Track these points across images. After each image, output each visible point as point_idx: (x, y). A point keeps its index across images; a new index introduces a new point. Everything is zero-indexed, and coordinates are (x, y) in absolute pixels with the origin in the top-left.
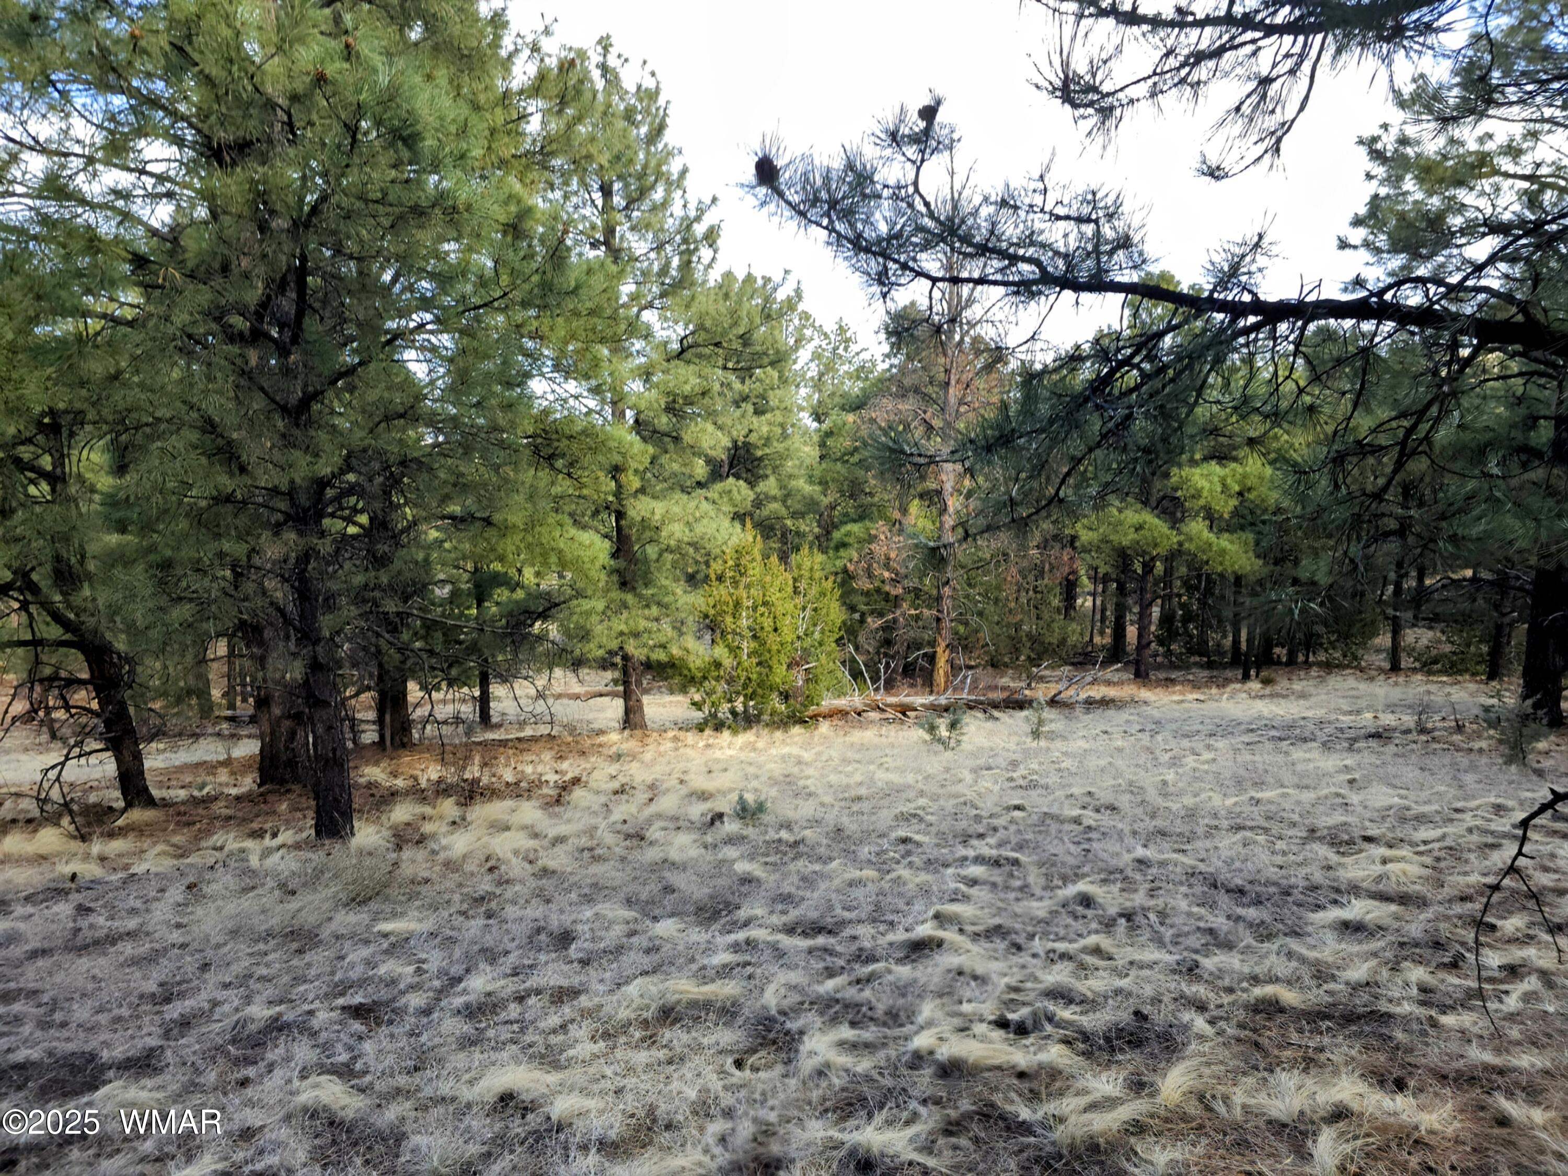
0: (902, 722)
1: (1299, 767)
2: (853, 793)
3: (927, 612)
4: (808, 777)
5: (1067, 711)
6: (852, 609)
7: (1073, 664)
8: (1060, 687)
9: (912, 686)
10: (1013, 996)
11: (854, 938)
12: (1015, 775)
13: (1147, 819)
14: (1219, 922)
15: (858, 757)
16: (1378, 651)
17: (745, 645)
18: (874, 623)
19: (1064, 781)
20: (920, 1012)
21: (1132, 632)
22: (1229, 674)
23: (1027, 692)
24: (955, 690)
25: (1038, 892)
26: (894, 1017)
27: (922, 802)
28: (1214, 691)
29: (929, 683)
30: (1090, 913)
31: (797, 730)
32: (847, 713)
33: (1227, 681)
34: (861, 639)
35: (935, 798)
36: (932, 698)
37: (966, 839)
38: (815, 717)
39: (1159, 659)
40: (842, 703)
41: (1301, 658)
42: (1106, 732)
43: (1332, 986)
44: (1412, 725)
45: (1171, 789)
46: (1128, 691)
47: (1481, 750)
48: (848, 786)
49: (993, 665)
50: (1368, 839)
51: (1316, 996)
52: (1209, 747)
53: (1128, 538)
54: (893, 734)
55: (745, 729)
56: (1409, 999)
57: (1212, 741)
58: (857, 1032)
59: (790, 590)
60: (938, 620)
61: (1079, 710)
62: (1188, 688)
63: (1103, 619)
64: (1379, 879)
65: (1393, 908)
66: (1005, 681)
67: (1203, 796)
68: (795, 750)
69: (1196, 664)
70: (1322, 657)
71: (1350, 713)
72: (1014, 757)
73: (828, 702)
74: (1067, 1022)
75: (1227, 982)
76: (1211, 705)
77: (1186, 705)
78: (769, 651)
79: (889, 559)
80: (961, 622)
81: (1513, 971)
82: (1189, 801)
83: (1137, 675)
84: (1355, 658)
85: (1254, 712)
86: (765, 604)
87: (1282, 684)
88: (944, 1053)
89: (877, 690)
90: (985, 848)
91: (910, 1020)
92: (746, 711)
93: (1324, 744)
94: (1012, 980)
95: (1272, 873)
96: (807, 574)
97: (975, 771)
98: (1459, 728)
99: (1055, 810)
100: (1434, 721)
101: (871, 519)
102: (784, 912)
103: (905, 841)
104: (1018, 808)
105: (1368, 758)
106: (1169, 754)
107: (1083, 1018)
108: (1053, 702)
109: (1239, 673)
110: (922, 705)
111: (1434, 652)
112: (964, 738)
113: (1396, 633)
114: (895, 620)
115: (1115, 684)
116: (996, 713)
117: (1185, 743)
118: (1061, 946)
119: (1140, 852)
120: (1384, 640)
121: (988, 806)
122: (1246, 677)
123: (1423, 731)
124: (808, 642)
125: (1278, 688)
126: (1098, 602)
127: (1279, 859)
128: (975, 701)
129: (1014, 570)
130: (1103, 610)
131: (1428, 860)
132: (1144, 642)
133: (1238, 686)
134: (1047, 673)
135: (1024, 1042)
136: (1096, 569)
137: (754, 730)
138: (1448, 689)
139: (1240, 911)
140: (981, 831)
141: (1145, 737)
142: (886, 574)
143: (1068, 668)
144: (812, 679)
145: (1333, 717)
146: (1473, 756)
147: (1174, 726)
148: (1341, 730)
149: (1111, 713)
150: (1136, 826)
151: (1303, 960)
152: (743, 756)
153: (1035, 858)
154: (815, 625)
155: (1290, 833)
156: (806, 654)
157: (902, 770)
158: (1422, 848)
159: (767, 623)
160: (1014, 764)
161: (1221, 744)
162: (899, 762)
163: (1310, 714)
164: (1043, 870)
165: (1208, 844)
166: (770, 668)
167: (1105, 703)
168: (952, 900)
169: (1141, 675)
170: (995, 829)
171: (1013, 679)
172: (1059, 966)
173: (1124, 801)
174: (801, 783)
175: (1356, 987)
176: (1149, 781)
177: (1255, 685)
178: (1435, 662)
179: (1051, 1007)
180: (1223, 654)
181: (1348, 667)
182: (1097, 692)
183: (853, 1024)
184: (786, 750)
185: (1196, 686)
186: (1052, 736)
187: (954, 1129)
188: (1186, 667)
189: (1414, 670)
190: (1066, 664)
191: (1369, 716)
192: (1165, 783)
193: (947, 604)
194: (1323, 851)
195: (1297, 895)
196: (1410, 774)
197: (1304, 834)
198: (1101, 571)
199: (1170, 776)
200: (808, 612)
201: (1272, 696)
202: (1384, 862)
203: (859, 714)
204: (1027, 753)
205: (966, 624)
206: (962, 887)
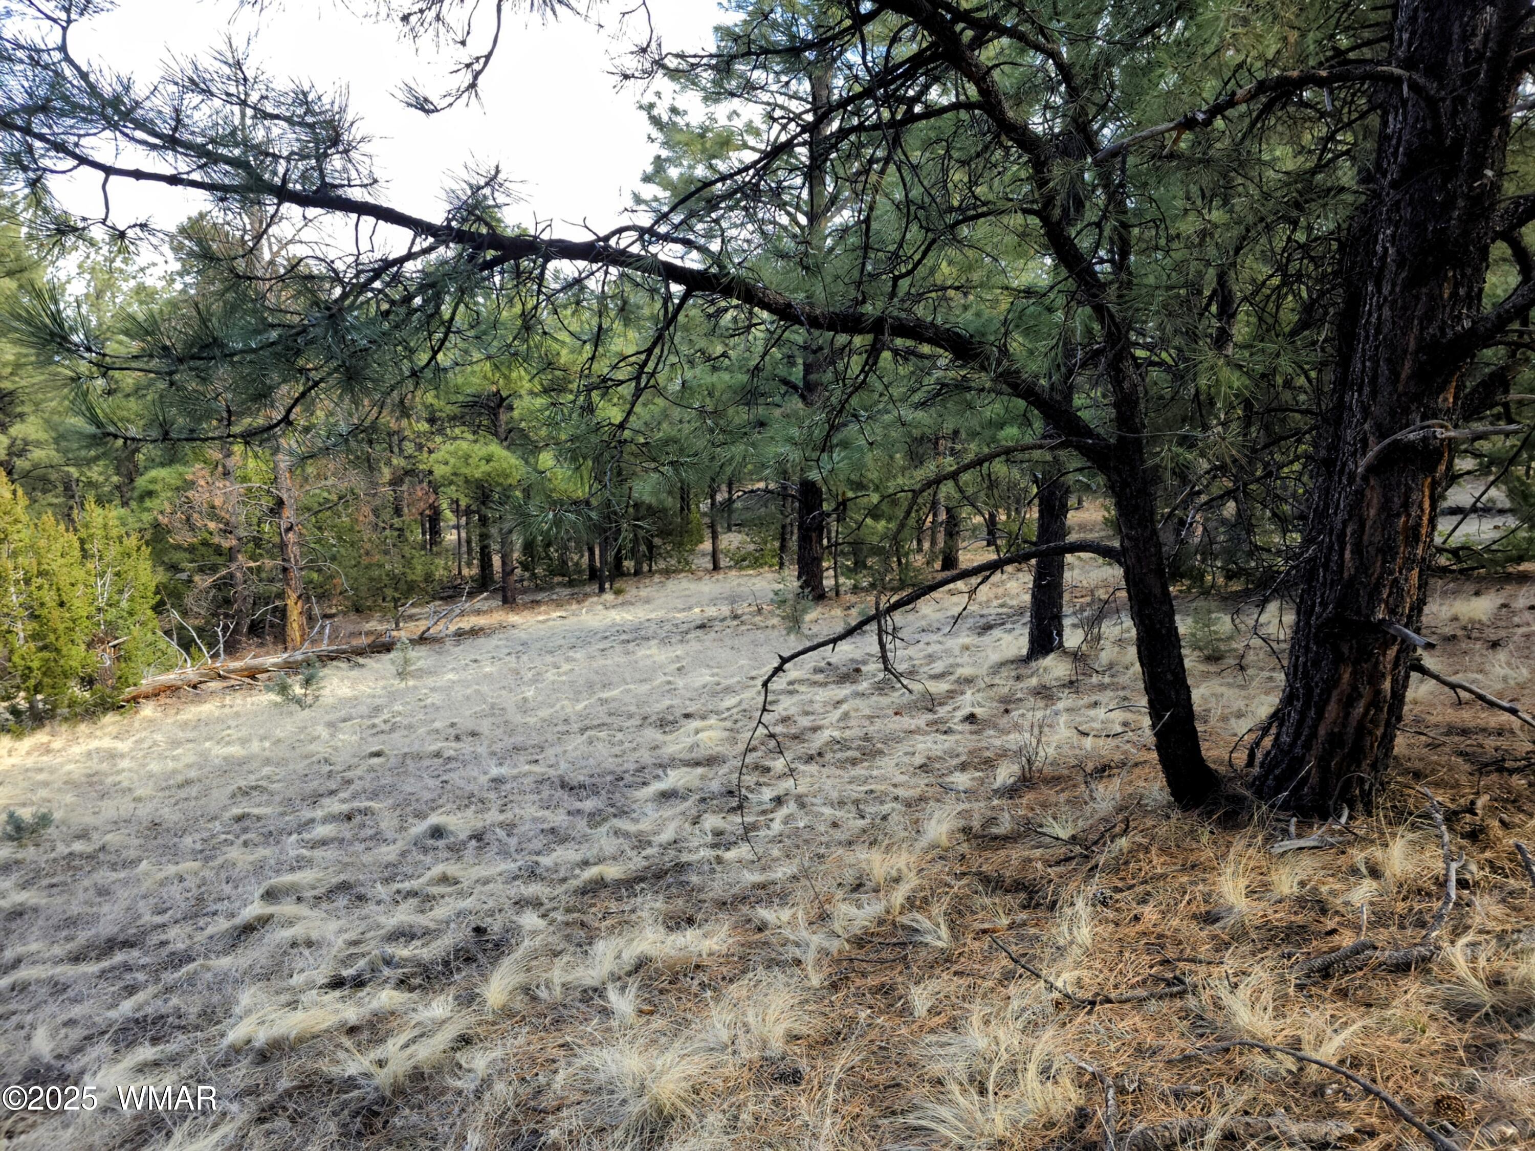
0: (251, 687)
1: (641, 664)
2: (180, 778)
3: (268, 563)
4: (119, 772)
5: (437, 647)
6: (174, 568)
7: (442, 599)
8: (429, 623)
9: (262, 645)
10: (353, 950)
11: (163, 944)
12: (376, 721)
13: (506, 738)
14: (559, 819)
15: (190, 735)
16: (704, 555)
17: (19, 627)
18: (203, 582)
19: (428, 717)
20: (238, 1003)
21: (496, 560)
22: (588, 589)
23: (394, 633)
24: (313, 642)
25: (390, 835)
26: (209, 1016)
27: (266, 770)
28: (574, 606)
29: (281, 638)
30: (441, 843)
31: (110, 718)
32: (178, 688)
33: (587, 596)
34: (189, 601)
35: (282, 762)
36: (285, 655)
37: (315, 799)
38: (135, 699)
39: (526, 583)
40: (171, 677)
41: (645, 568)
42: (476, 661)
43: (649, 851)
44: (728, 613)
45: (532, 705)
46: (499, 617)
47: (773, 627)
48: (174, 772)
49: (357, 611)
50: (687, 716)
51: (636, 863)
52: (568, 660)
53: (479, 471)
54: (239, 701)
55: (33, 729)
56: (705, 845)
57: (571, 654)
58: (161, 1047)
59: (77, 553)
60: (285, 570)
61: (449, 643)
62: (553, 607)
63: (470, 551)
64: (691, 749)
65: (700, 770)
66: (373, 625)
67: (558, 706)
68: (106, 743)
69: (559, 584)
70: (662, 565)
71: (684, 610)
72: (378, 701)
73: (149, 680)
74: (405, 960)
75: (562, 874)
76: (574, 620)
77: (551, 623)
78: (55, 631)
79: (213, 507)
80: (311, 568)
81: (779, 801)
82: (544, 713)
83: (505, 601)
84: (687, 563)
85: (608, 621)
86: (40, 574)
87: (632, 591)
88: (262, 1037)
89: (215, 656)
90: (335, 806)
91: (228, 1014)
92: (32, 707)
93: (662, 640)
94: (352, 935)
95: (610, 763)
96: (100, 533)
97: (331, 725)
98: (760, 611)
99: (416, 748)
100: (742, 608)
101: (186, 464)
102: (68, 939)
103: (239, 819)
104: (378, 754)
105: (694, 646)
106: (533, 672)
107: (425, 950)
108: (423, 640)
109: (596, 587)
110: (274, 665)
111: (743, 552)
112: (322, 692)
113: (715, 537)
114: (231, 576)
115: (485, 612)
116: (361, 660)
117: (549, 659)
118: (407, 885)
119: (495, 771)
120: (707, 546)
121: (341, 760)
122: (602, 590)
123: (736, 617)
124: (112, 614)
125: (628, 597)
126: (463, 535)
127: (617, 750)
128: (337, 651)
129: (366, 510)
130: (469, 542)
131: (728, 724)
132: (508, 569)
133: (595, 599)
134: (414, 611)
135: (360, 994)
136: (457, 501)
137: (47, 729)
138: (754, 580)
139: (579, 805)
140: (334, 787)
141: (513, 659)
142: (212, 525)
143: (438, 603)
144: (122, 657)
145: (671, 615)
146: (769, 631)
147: (539, 645)
148: (676, 626)
149: (481, 641)
150: (494, 748)
151: (626, 835)
152: (30, 762)
153: (390, 801)
154: (121, 592)
155: (628, 724)
156: (112, 628)
157: (244, 742)
158: (726, 715)
159: (49, 597)
160: (377, 709)
161: (579, 655)
162: (244, 733)
163: (653, 616)
164: (398, 812)
165: (558, 749)
166: (58, 650)
167: (474, 632)
168: (292, 869)
169: (508, 601)
170: (349, 782)
171: (380, 622)
172: (403, 906)
173: (485, 726)
174: (109, 780)
175: (665, 847)
176: (509, 701)
177: (609, 597)
178: (744, 560)
179: (390, 950)
180: (580, 572)
181: (682, 571)
182: (466, 623)
183: (155, 1041)
184: (94, 744)
185: (559, 604)
186: (421, 673)
187: (267, 1114)
188: (551, 588)
189: (730, 567)
190: (434, 599)
191: (697, 610)
192: (525, 700)
193: (293, 551)
194: (652, 734)
195: (628, 778)
196: (723, 654)
197: (639, 722)
198: (463, 503)
199: (530, 693)
200: (109, 576)
201: (623, 604)
202: (697, 732)
203: (195, 687)
204: (393, 696)
205: (319, 570)
206: (304, 852)
